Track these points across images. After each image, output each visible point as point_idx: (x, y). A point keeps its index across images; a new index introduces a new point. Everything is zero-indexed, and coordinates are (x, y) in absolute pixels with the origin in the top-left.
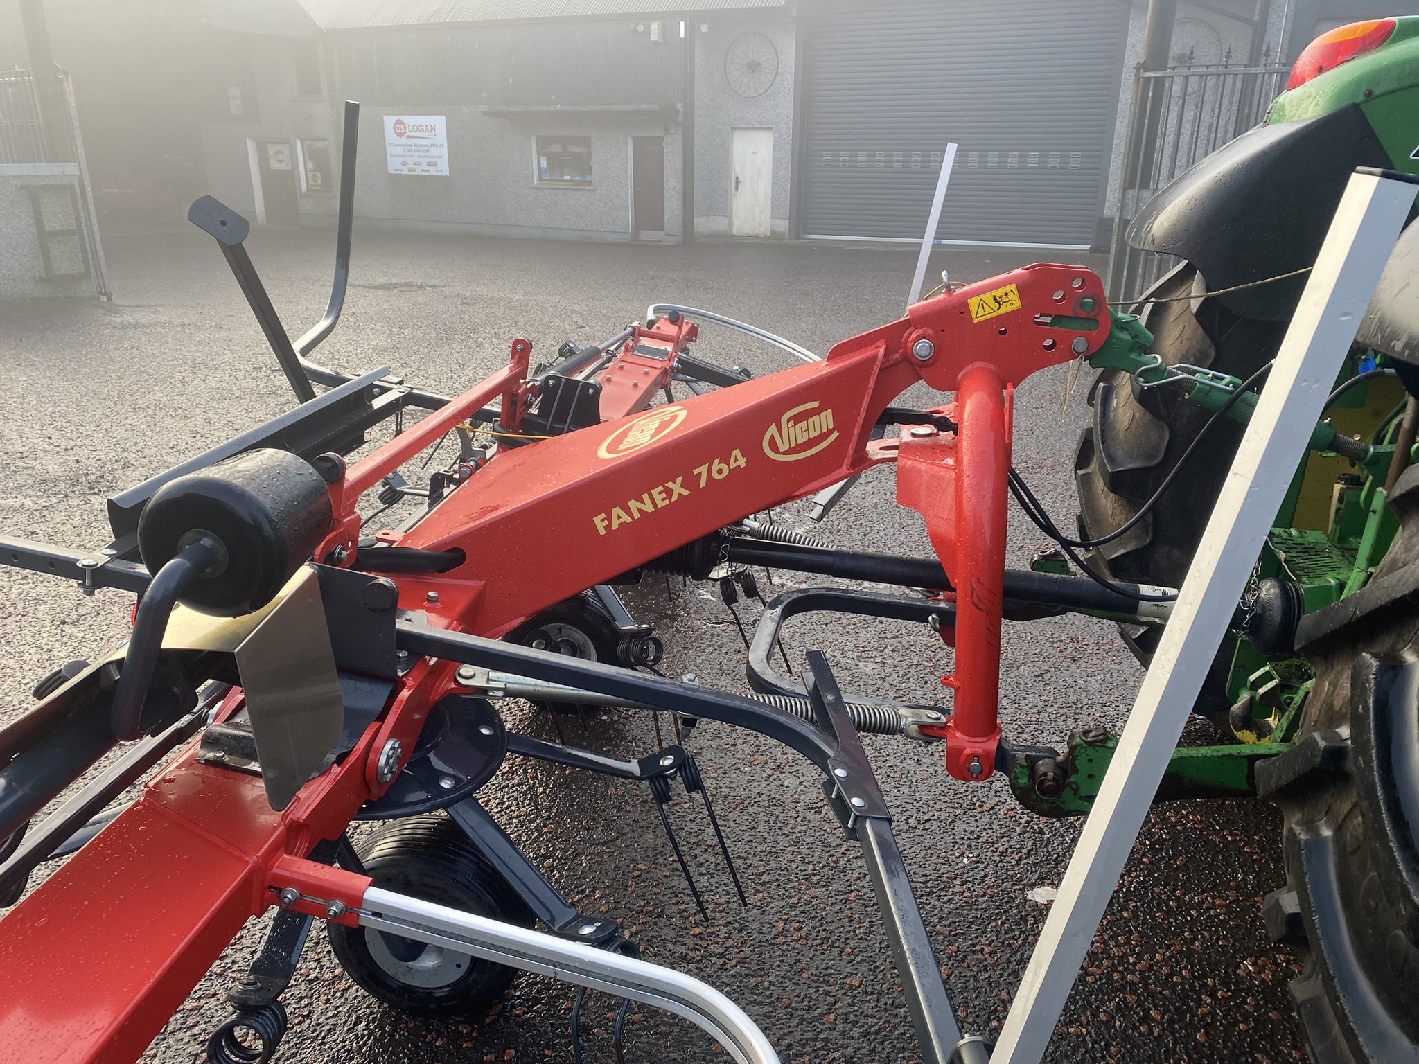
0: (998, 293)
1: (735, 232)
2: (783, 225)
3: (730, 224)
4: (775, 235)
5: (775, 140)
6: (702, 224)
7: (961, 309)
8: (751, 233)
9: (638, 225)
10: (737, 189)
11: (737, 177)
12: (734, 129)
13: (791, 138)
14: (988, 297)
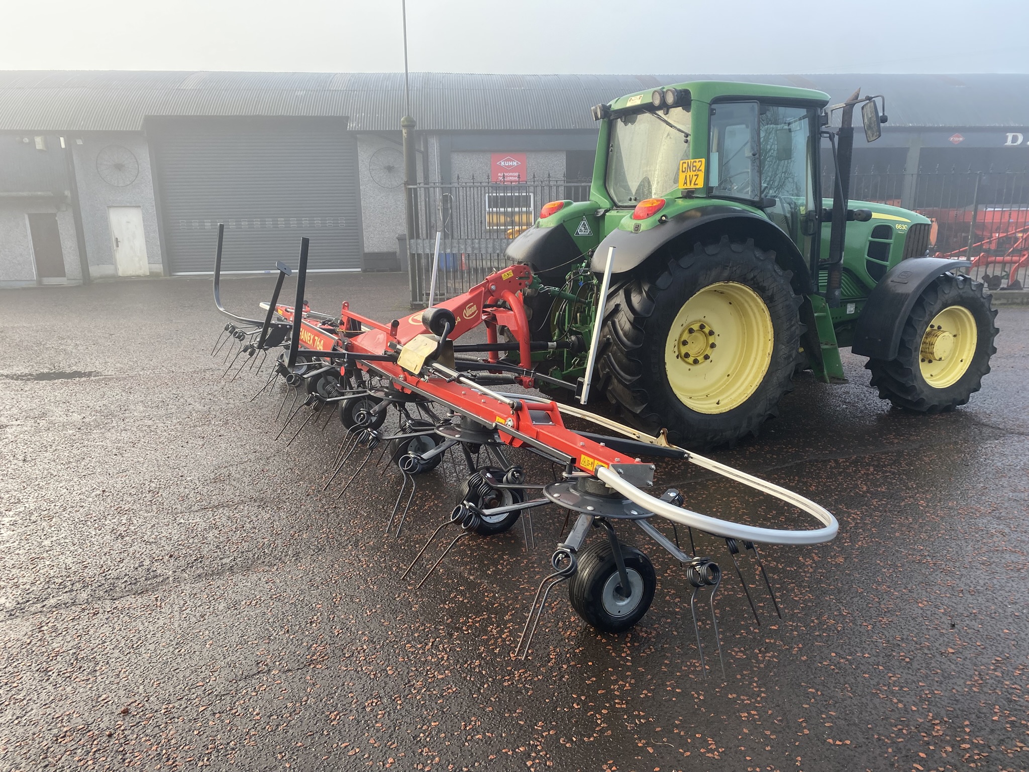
0: (508, 272)
1: (120, 273)
2: (159, 268)
3: (116, 269)
4: (152, 274)
5: (143, 214)
6: (95, 271)
7: (501, 277)
8: (134, 274)
9: (41, 274)
10: (117, 246)
11: (117, 239)
12: (109, 207)
13: (155, 212)
14: (506, 274)
